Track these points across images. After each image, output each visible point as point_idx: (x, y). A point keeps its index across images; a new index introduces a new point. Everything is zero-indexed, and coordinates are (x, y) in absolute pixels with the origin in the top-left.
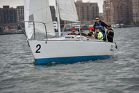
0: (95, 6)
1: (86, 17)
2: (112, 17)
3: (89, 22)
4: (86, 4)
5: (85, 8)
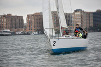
0: (21, 18)
1: (14, 26)
2: (33, 26)
3: (16, 30)
4: (14, 16)
5: (14, 19)
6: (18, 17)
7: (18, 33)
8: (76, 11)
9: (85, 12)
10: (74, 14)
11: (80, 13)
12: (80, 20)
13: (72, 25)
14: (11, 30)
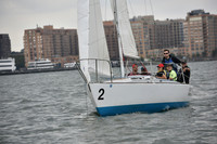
1: (58, 50)
3: (64, 59)
4: (59, 30)
5: (58, 37)
6: (67, 31)
7: (67, 65)
8: (192, 14)
9: (211, 17)
10: (187, 20)
11: (200, 18)
12: (201, 33)
13: (183, 46)
14: (53, 61)
